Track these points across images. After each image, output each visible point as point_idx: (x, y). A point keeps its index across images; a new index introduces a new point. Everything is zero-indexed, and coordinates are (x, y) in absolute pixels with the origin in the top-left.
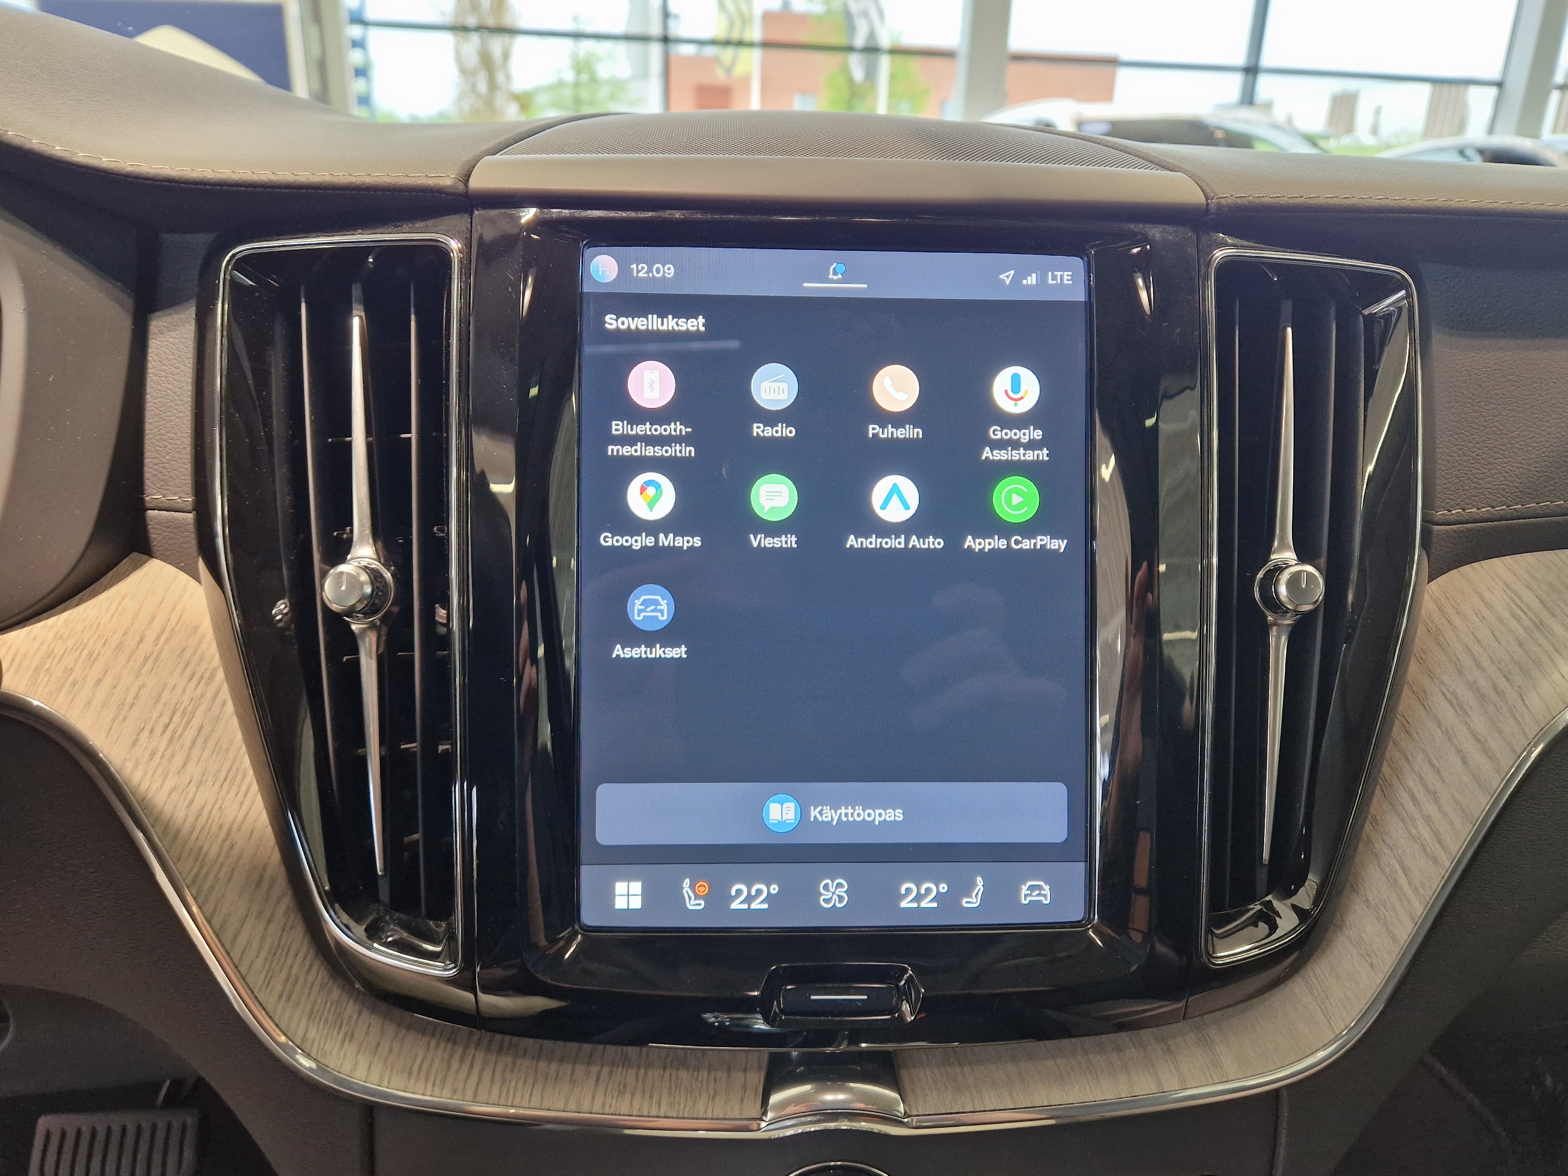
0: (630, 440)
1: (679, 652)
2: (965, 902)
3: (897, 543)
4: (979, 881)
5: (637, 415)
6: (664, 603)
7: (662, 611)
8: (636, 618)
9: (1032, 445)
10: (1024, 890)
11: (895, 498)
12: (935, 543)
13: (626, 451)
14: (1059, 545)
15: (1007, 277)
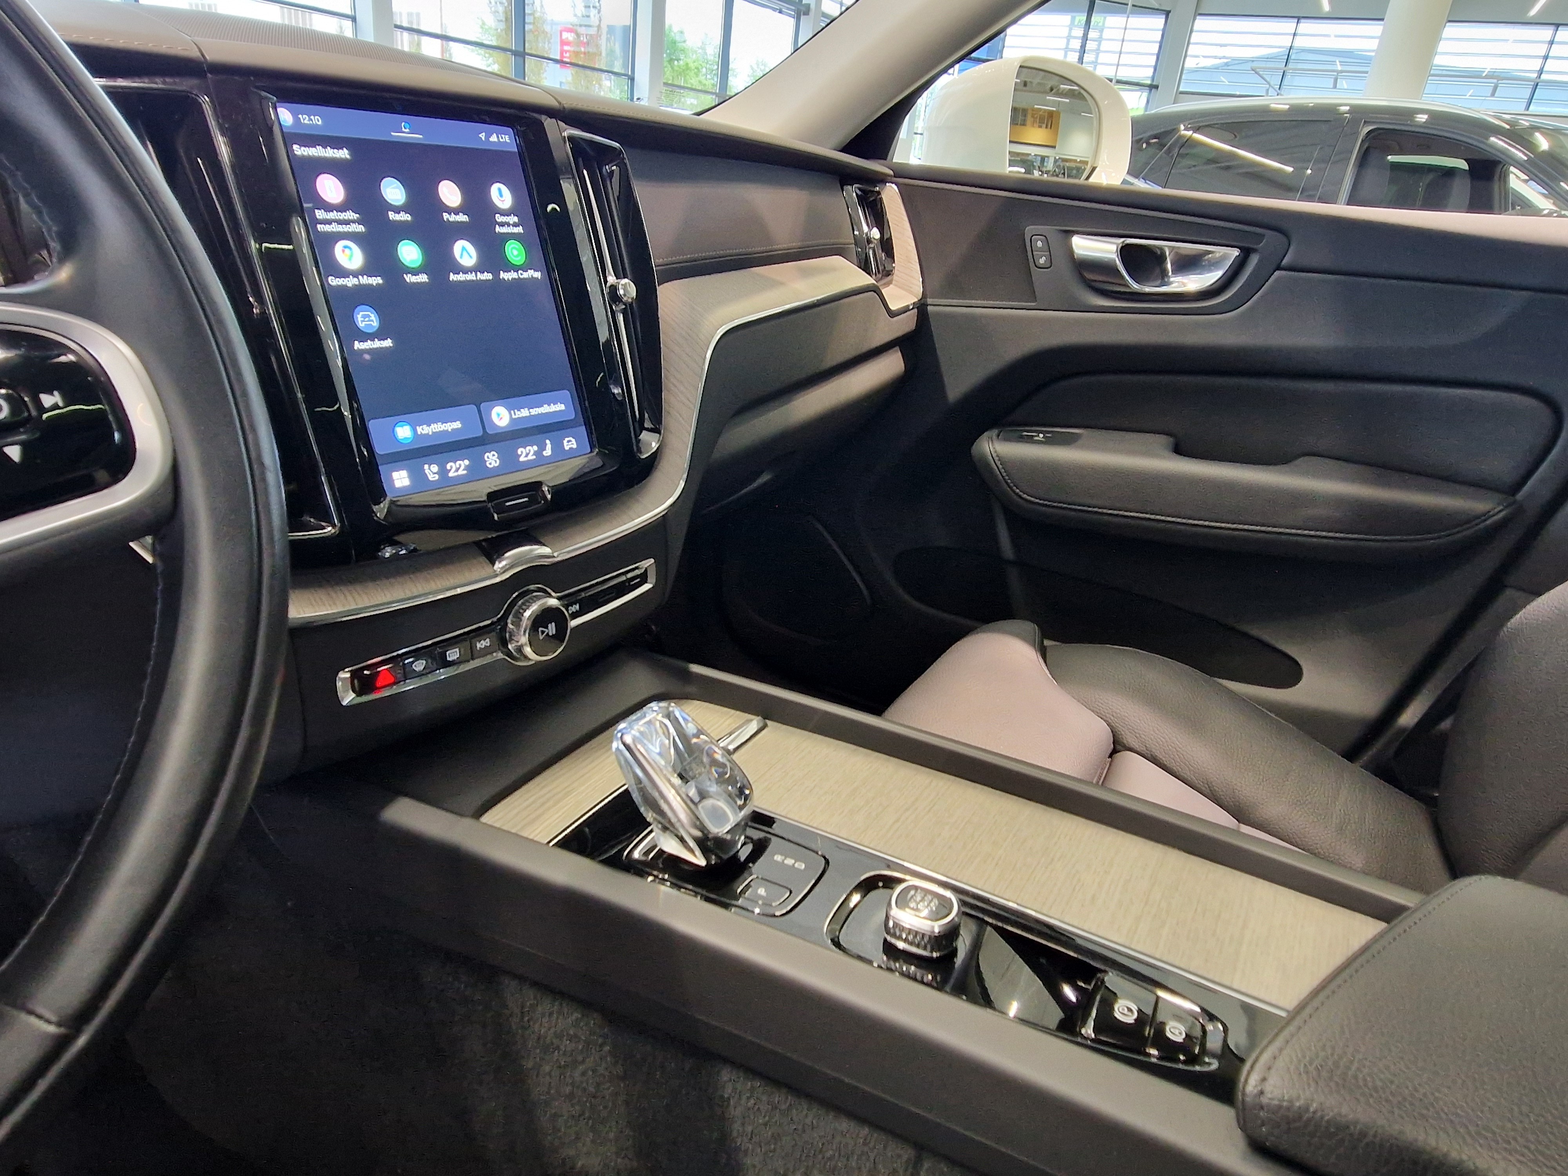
0: (329, 222)
1: (388, 343)
2: (545, 453)
3: (471, 277)
4: (548, 442)
5: (329, 207)
6: (372, 315)
7: (372, 321)
8: (361, 325)
9: (515, 225)
10: (565, 442)
11: (465, 253)
12: (487, 276)
13: (327, 228)
14: (538, 275)
15: (482, 136)
